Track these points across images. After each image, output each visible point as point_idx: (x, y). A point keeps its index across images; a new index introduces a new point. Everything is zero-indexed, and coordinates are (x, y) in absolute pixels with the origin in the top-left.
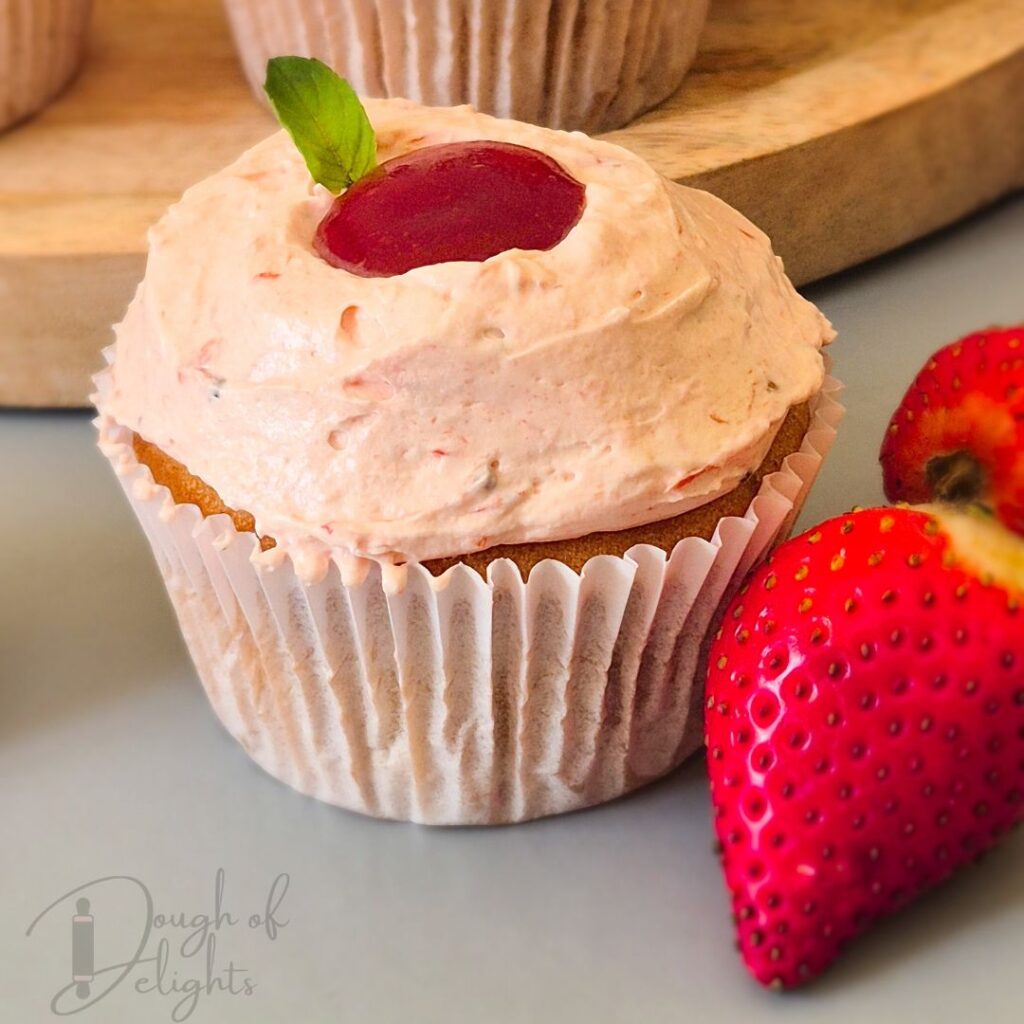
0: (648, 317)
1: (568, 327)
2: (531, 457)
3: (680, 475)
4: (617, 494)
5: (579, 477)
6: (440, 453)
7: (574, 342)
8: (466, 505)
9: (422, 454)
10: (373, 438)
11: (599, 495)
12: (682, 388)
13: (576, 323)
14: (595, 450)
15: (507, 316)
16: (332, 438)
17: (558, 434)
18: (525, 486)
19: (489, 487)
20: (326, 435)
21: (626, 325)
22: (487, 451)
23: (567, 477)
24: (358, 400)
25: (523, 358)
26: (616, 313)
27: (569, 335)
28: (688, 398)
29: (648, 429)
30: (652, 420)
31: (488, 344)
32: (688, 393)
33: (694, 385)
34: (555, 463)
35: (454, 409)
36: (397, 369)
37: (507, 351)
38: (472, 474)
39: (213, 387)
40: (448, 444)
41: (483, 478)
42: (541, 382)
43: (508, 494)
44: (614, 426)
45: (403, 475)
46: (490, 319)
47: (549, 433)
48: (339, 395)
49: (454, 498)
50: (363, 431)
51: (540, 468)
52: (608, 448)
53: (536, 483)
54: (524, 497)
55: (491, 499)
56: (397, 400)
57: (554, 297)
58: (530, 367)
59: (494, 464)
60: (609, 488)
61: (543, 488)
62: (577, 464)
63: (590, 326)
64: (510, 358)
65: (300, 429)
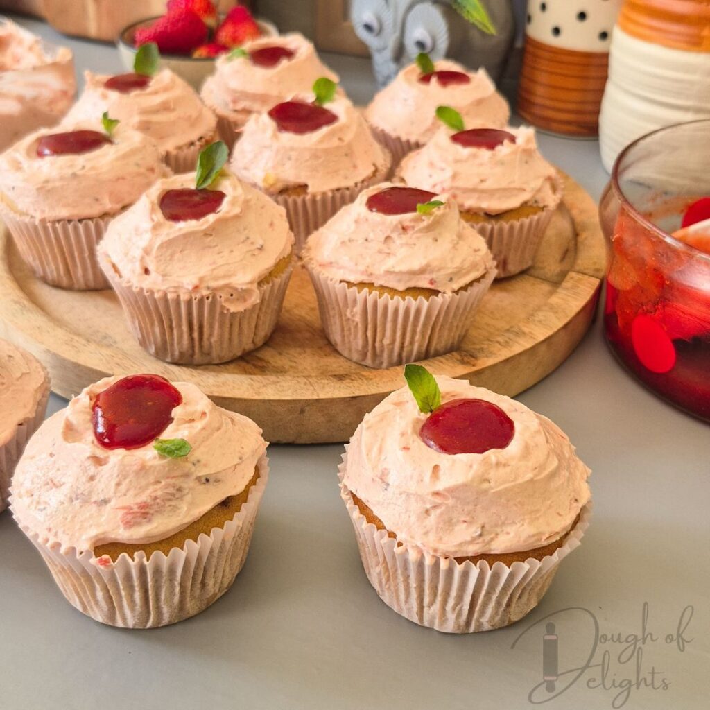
0: (539, 478)
1: (512, 481)
2: (496, 525)
3: (547, 535)
4: (525, 541)
5: (512, 534)
6: (464, 521)
7: (514, 487)
8: (472, 541)
9: (458, 522)
10: (441, 514)
11: (518, 542)
12: (549, 502)
13: (515, 479)
14: (519, 525)
15: (492, 474)
16: (427, 512)
17: (506, 519)
18: (493, 535)
19: (481, 535)
20: (425, 510)
21: (532, 481)
22: (481, 522)
23: (508, 533)
24: (438, 500)
25: (496, 492)
26: (529, 476)
27: (513, 484)
28: (550, 506)
29: (537, 519)
30: (538, 515)
31: (485, 485)
32: (550, 505)
33: (552, 502)
34: (504, 528)
35: (471, 507)
36: (452, 492)
37: (492, 489)
38: (474, 530)
39: (385, 487)
40: (467, 519)
41: (479, 533)
42: (502, 500)
43: (487, 538)
44: (526, 517)
45: (451, 528)
46: (486, 476)
47: (503, 518)
48: (430, 497)
49: (469, 538)
50: (438, 511)
51: (499, 530)
52: (523, 525)
53: (497, 534)
54: (492, 539)
55: (481, 540)
56: (451, 502)
57: (508, 470)
58: (499, 494)
59: (483, 527)
60: (522, 539)
61: (499, 536)
62: (512, 530)
63: (520, 481)
64: (492, 491)
65: (416, 507)
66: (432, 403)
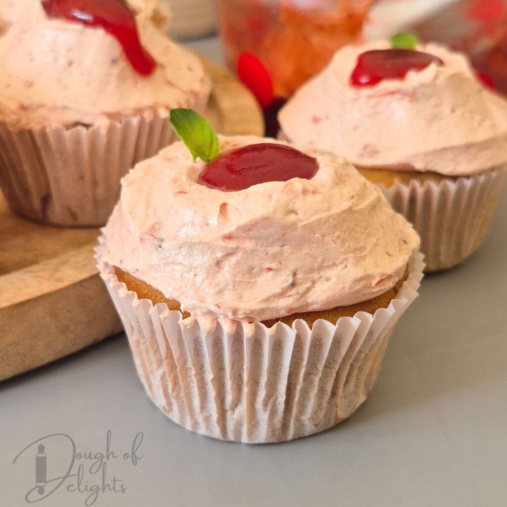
0: (357, 208)
1: (326, 211)
2: (312, 271)
3: (377, 279)
4: (351, 287)
5: (333, 281)
6: (270, 269)
7: (329, 217)
8: (282, 294)
9: (261, 271)
10: (238, 263)
11: (343, 288)
12: (374, 240)
13: (329, 209)
14: (340, 267)
15: (299, 204)
16: (218, 263)
17: (323, 262)
18: (309, 284)
19: (293, 285)
20: (215, 262)
21: (350, 210)
22: (292, 267)
23: (328, 280)
24: (231, 244)
25: (308, 224)
26: (345, 205)
27: (327, 214)
28: (376, 245)
29: (363, 258)
30: (363, 254)
31: (292, 218)
32: (376, 243)
33: (378, 239)
34: (322, 273)
35: (276, 249)
36: (249, 230)
37: (302, 221)
38: (284, 279)
39: (159, 243)
40: (273, 265)
41: (291, 280)
42: (316, 235)
43: (302, 288)
44: (348, 256)
45: (252, 280)
46: (291, 206)
47: (319, 260)
48: (221, 243)
49: (278, 290)
50: (233, 260)
51: (316, 276)
52: (346, 266)
53: (314, 283)
54: (308, 290)
55: (294, 291)
56: (249, 245)
57: (318, 197)
58: (311, 228)
59: (295, 274)
60: (347, 285)
61: (317, 285)
62: (332, 273)
63: (335, 210)
64: (302, 224)
65: (202, 260)
66: (210, 153)
